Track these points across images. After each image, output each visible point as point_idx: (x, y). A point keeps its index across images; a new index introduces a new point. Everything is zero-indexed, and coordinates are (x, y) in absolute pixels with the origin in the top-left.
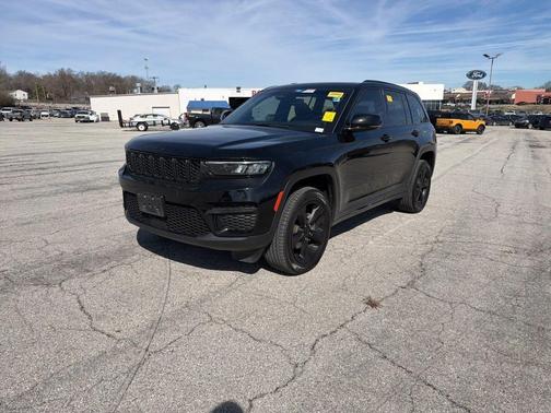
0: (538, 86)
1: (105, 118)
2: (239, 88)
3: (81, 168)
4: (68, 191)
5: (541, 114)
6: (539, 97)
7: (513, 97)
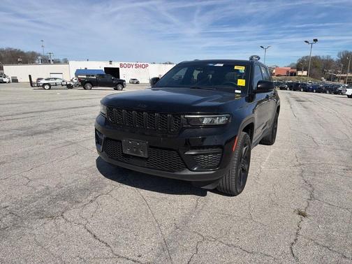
0: (286, 65)
1: (15, 80)
2: (111, 62)
3: (19, 117)
4: (20, 135)
5: (291, 81)
6: (288, 72)
7: (274, 71)
